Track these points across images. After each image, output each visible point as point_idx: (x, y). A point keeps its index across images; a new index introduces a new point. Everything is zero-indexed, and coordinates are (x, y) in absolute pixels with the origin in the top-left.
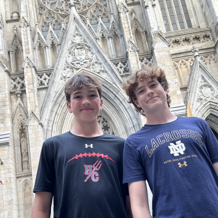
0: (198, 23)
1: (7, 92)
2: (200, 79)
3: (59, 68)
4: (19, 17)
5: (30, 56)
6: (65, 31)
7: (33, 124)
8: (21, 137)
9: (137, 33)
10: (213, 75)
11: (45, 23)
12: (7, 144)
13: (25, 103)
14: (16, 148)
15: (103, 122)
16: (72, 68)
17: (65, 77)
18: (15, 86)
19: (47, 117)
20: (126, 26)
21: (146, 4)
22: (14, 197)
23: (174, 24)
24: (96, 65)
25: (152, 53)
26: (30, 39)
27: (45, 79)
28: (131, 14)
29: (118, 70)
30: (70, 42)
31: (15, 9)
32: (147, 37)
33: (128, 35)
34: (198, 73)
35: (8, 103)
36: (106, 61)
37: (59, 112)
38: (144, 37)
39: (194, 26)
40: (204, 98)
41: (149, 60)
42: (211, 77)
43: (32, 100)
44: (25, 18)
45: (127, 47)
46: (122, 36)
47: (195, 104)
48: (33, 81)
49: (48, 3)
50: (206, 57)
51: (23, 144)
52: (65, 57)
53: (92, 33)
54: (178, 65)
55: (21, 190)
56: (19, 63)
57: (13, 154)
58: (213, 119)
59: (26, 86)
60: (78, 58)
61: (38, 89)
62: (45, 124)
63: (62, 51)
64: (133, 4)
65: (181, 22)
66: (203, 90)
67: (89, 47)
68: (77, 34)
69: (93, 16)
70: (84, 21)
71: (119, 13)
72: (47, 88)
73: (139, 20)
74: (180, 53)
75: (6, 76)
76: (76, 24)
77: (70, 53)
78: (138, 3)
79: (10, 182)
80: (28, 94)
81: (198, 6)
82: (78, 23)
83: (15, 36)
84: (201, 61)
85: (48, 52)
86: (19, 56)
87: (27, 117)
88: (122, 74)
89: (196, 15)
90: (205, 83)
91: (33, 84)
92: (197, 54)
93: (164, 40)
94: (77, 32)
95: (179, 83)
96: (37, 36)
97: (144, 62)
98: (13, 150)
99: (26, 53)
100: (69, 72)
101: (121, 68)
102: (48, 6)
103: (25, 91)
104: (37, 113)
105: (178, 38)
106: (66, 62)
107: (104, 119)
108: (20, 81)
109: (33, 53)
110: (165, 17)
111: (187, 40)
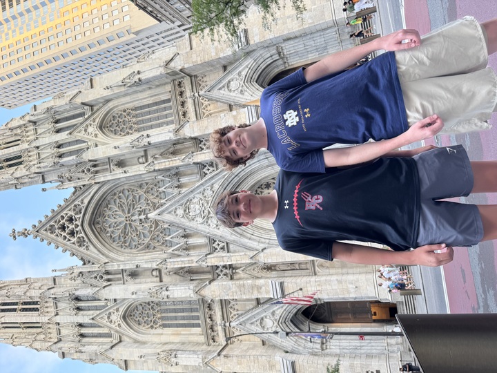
0: (166, 93)
1: (230, 283)
2: (222, 92)
3: (207, 231)
4: (156, 269)
5: (195, 259)
6: (171, 224)
7: (262, 258)
8: (275, 270)
9: (174, 153)
10: (218, 78)
11: (163, 243)
12: (281, 284)
13: (242, 265)
14: (286, 275)
15: (262, 189)
16: (208, 218)
17: (217, 226)
18: (225, 275)
19: (256, 243)
20: (167, 163)
21: (146, 144)
22: (334, 278)
23: (166, 116)
24: (205, 194)
25: (195, 139)
26: (179, 259)
27: (219, 245)
28: (156, 158)
29: (211, 173)
30: (182, 220)
31: (149, 273)
32: (179, 143)
33: (176, 161)
34: (216, 93)
35: (241, 282)
36: (202, 184)
37: (251, 232)
38: (179, 147)
39: (169, 97)
40: (240, 88)
41: (202, 141)
42: (220, 82)
43: (238, 258)
44: (158, 263)
45: (189, 163)
46: (177, 168)
47: (246, 97)
48: (220, 257)
49: (143, 240)
50: (200, 85)
51: (283, 268)
52: (197, 224)
53: (174, 197)
54: (207, 113)
55: (328, 270)
56: (202, 270)
57: (292, 278)
58: (261, 79)
59: (225, 263)
60: (198, 212)
61: (228, 252)
62: (263, 246)
63: (191, 227)
64: (146, 156)
65: (165, 109)
66: (233, 89)
67: (188, 200)
68: (175, 212)
69: (157, 196)
70: (162, 206)
71: (154, 171)
72: (227, 243)
73: (162, 151)
74: (196, 111)
75: (214, 284)
76: (164, 214)
77: (193, 220)
78: (145, 151)
79: (320, 281)
80: (233, 262)
81: (149, 92)
82: (164, 211)
83: (175, 273)
84: (204, 90)
85: (191, 241)
86: (195, 270)
87: (255, 263)
88: (215, 168)
89: (158, 95)
90: (226, 87)
91: (223, 257)
92: (196, 95)
93: (182, 126)
94: (173, 213)
95: (225, 112)
96: (176, 252)
97: (203, 147)
98: (288, 278)
99: (192, 263)
100: (211, 221)
101: (209, 170)
102: (147, 240)
103: (230, 265)
104: (251, 254)
105: (181, 113)
106: (202, 223)
107: (259, 187)
108: (219, 269)
109: (192, 256)
110: (159, 125)
111: (183, 104)
